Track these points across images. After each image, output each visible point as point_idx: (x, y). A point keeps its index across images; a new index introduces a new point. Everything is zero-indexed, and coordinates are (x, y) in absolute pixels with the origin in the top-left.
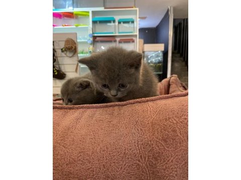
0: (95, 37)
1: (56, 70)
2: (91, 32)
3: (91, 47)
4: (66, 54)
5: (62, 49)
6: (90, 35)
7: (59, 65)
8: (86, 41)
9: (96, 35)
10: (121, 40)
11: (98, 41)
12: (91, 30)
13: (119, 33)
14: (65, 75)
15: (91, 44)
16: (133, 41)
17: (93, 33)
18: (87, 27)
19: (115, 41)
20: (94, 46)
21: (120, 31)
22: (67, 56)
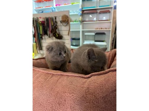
0: (83, 11)
1: (57, 34)
2: (81, 8)
3: (81, 17)
4: (63, 24)
5: (61, 21)
6: (80, 10)
7: (59, 30)
8: (78, 13)
9: (84, 9)
10: (100, 11)
11: (85, 14)
12: (81, 6)
13: (99, 7)
14: (62, 37)
15: (81, 16)
16: (109, 12)
17: (82, 8)
18: (78, 5)
19: (97, 13)
20: (82, 17)
21: (101, 5)
22: (64, 26)
